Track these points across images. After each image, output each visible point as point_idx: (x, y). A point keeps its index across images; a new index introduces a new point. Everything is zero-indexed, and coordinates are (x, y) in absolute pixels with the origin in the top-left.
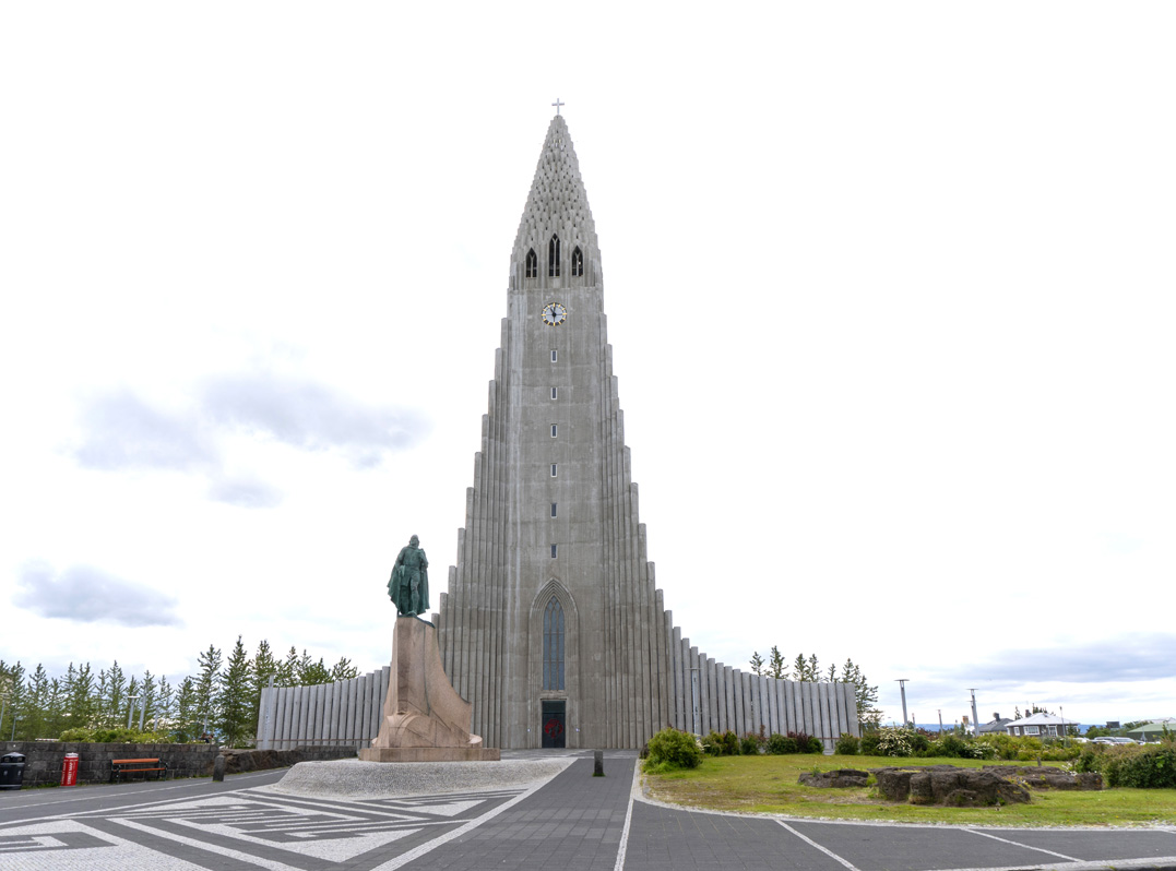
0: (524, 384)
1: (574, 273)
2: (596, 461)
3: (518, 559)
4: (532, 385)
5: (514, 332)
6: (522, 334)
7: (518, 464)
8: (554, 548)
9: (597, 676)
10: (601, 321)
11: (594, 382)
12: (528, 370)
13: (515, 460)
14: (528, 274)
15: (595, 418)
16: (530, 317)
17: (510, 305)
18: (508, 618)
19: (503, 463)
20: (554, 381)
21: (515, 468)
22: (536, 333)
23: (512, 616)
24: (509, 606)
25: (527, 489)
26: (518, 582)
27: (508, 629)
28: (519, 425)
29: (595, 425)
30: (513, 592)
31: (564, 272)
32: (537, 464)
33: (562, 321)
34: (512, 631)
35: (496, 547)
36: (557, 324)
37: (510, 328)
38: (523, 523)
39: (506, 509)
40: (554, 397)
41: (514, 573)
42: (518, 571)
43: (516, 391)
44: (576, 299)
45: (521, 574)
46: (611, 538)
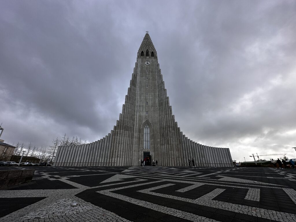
0: (140, 76)
1: (152, 56)
2: (157, 93)
3: (138, 114)
5: (138, 66)
6: (140, 66)
8: (147, 112)
9: (159, 145)
10: (158, 65)
13: (138, 92)
14: (141, 55)
16: (142, 63)
17: (137, 61)
18: (135, 129)
19: (135, 92)
20: (147, 76)
21: (138, 93)
23: (136, 129)
24: (135, 126)
25: (140, 98)
26: (138, 120)
27: (135, 132)
28: (139, 84)
29: (157, 86)
30: (136, 122)
31: (149, 56)
32: (143, 93)
34: (136, 133)
35: (132, 111)
36: (148, 65)
37: (137, 65)
38: (139, 106)
39: (135, 102)
40: (147, 79)
41: (137, 118)
43: (138, 77)
44: (152, 61)
46: (162, 110)
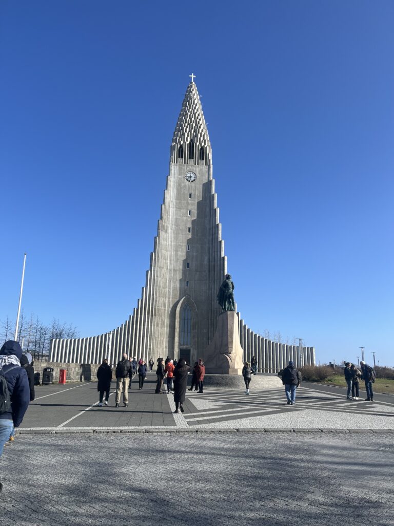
0: (176, 208)
1: (200, 158)
2: (207, 245)
3: (172, 286)
4: (180, 209)
6: (176, 184)
7: (173, 243)
8: (187, 282)
9: (205, 339)
11: (208, 209)
12: (178, 201)
14: (179, 156)
15: (207, 226)
16: (180, 177)
18: (166, 312)
19: (166, 243)
20: (190, 207)
22: (183, 184)
23: (168, 311)
24: (167, 306)
25: (176, 255)
26: (171, 296)
27: (166, 317)
28: (173, 226)
29: (208, 229)
30: (169, 300)
31: (196, 158)
32: (181, 244)
33: (194, 180)
34: (168, 318)
35: (162, 280)
36: (192, 181)
37: (170, 181)
38: (174, 270)
39: (167, 263)
40: (190, 214)
41: (169, 292)
42: (171, 291)
43: (172, 211)
44: (201, 170)
45: (173, 292)
